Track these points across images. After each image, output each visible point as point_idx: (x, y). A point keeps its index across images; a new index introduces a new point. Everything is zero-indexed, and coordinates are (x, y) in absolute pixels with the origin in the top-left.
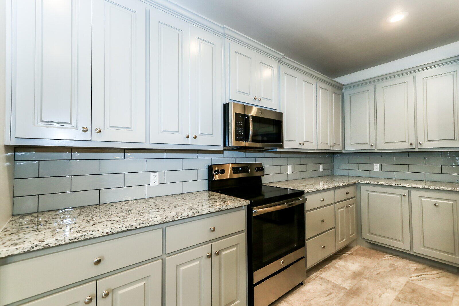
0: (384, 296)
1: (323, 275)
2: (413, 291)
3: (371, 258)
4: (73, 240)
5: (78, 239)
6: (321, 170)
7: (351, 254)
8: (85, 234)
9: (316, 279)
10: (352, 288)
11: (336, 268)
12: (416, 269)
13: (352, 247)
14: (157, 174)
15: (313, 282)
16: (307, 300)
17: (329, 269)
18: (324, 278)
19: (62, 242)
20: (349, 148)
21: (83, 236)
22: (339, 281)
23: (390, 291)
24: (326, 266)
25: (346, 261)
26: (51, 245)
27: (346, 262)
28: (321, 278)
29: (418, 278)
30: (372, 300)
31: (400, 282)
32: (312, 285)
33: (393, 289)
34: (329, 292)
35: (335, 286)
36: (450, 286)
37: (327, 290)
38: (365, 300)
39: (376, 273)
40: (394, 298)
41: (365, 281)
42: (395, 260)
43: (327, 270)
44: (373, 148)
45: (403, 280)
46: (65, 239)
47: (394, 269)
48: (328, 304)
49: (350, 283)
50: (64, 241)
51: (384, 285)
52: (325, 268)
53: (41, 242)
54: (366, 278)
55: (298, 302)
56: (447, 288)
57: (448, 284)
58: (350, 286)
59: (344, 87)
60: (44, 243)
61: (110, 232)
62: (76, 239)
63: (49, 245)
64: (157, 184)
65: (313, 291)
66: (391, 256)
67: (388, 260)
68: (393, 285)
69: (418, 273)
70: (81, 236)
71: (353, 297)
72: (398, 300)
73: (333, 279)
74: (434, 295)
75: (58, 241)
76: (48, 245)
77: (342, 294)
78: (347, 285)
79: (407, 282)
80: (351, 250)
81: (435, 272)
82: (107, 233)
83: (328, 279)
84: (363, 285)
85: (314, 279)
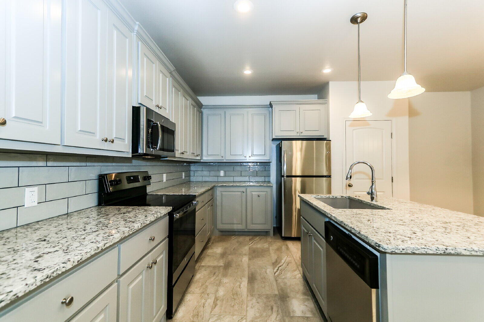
0: (243, 260)
1: (203, 264)
2: (254, 252)
3: (225, 241)
4: (44, 280)
5: (50, 277)
6: (183, 177)
7: (213, 243)
8: (57, 269)
9: (200, 268)
10: (225, 264)
11: (208, 256)
12: (250, 240)
13: (211, 238)
14: (36, 189)
15: (199, 271)
16: (203, 285)
17: (205, 258)
18: (205, 266)
19: (33, 286)
20: (205, 158)
21: (55, 271)
22: (215, 263)
23: (244, 256)
24: (201, 257)
25: (212, 248)
26: (20, 295)
27: (212, 250)
28: (203, 266)
29: (252, 244)
30: (239, 265)
31: (246, 249)
32: (199, 273)
33: (245, 255)
34: (213, 273)
35: (214, 267)
36: (266, 243)
37: (211, 272)
38: (236, 267)
39: (232, 249)
40: (248, 259)
41: (230, 257)
42: (238, 237)
43: (203, 259)
44: (223, 159)
45: (247, 248)
46: (36, 281)
47: (240, 243)
48: (217, 280)
49: (222, 262)
50: (35, 284)
51: (240, 254)
52: (201, 258)
53: (7, 294)
54: (229, 255)
55: (197, 289)
56: (265, 244)
57: (265, 242)
58: (224, 263)
59: (203, 107)
60: (12, 294)
61: (81, 259)
62: (47, 277)
63: (17, 295)
64: (36, 204)
65: (203, 277)
66: (234, 236)
67: (235, 239)
68: (244, 252)
69: (251, 241)
70: (53, 273)
71: (229, 269)
72: (250, 259)
73: (211, 264)
74: (262, 250)
75: (28, 286)
76: (15, 296)
77: (222, 270)
78: (221, 263)
79: (249, 248)
80: (211, 240)
81: (258, 238)
82: (78, 261)
83: (208, 265)
84: (230, 259)
85: (198, 269)
